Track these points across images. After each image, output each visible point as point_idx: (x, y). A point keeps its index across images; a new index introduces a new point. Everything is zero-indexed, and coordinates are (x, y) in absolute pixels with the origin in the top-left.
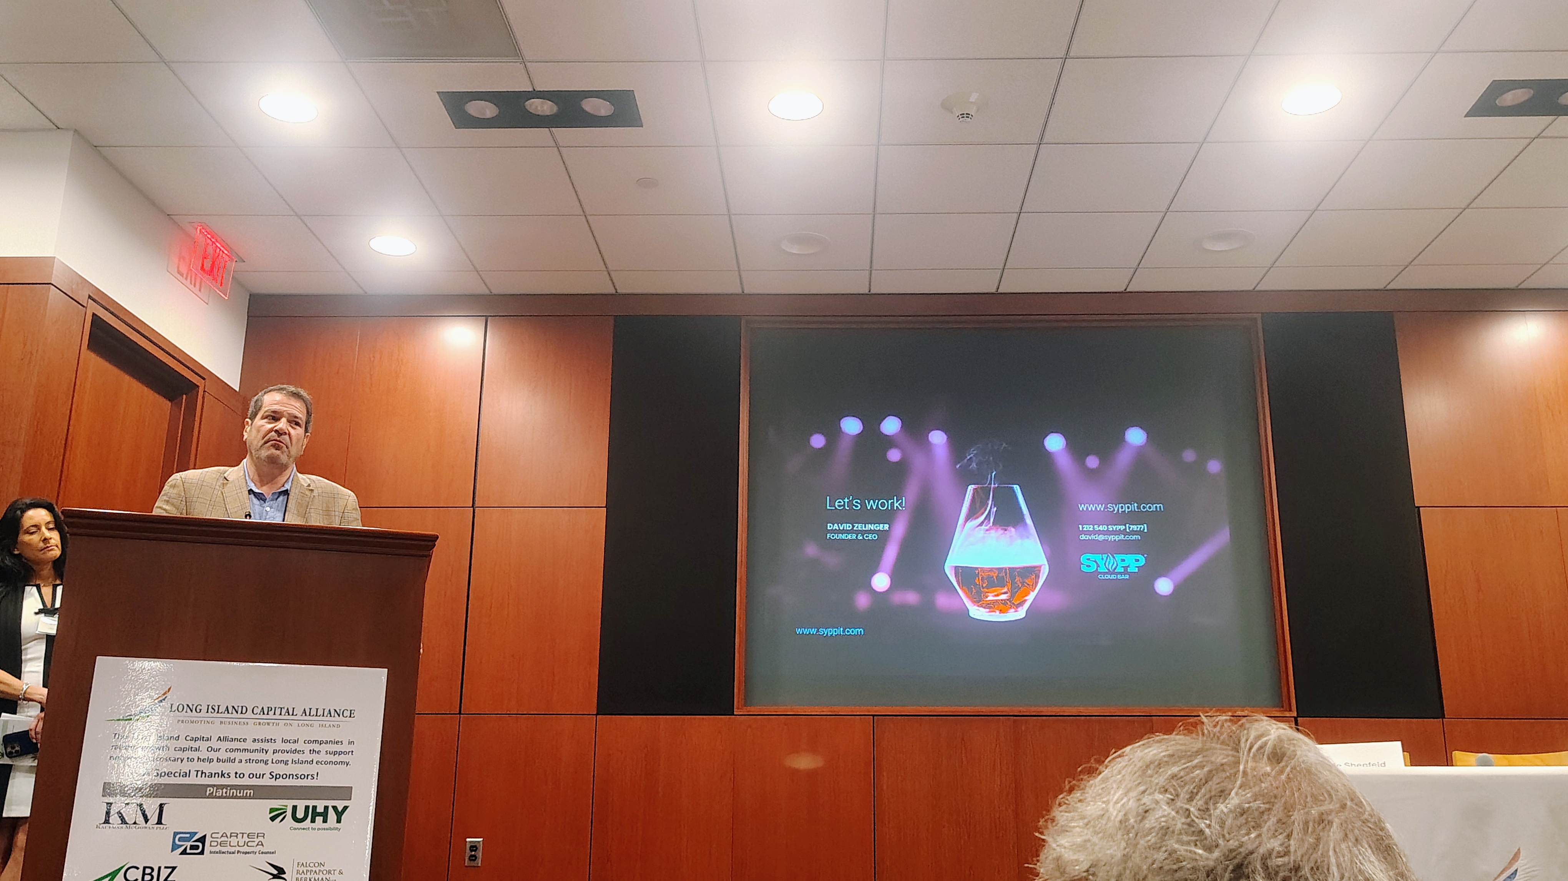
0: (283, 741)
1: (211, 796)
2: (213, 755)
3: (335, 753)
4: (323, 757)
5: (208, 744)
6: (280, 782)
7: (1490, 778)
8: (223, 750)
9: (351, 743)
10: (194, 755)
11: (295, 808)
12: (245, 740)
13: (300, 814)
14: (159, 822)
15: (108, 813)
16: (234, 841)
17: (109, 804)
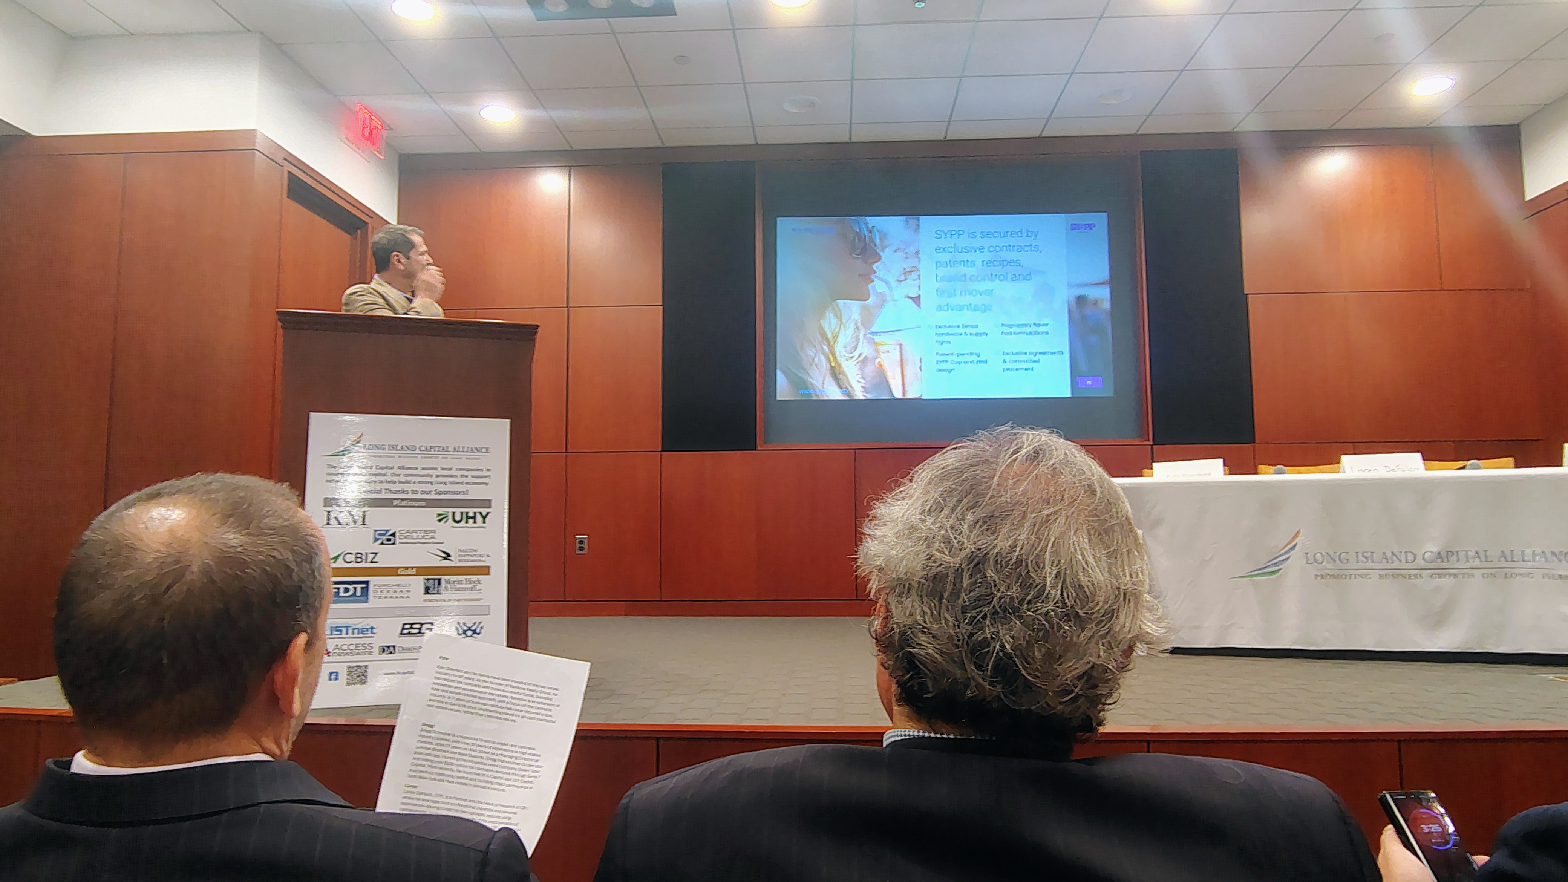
0: (443, 469)
1: (396, 506)
2: (396, 479)
3: (478, 477)
4: (470, 479)
5: (392, 471)
6: (442, 497)
7: (1283, 482)
8: (401, 476)
9: (488, 470)
10: (384, 478)
11: (454, 513)
12: (416, 469)
13: (458, 518)
14: (364, 523)
15: (329, 519)
16: (415, 535)
17: (329, 512)
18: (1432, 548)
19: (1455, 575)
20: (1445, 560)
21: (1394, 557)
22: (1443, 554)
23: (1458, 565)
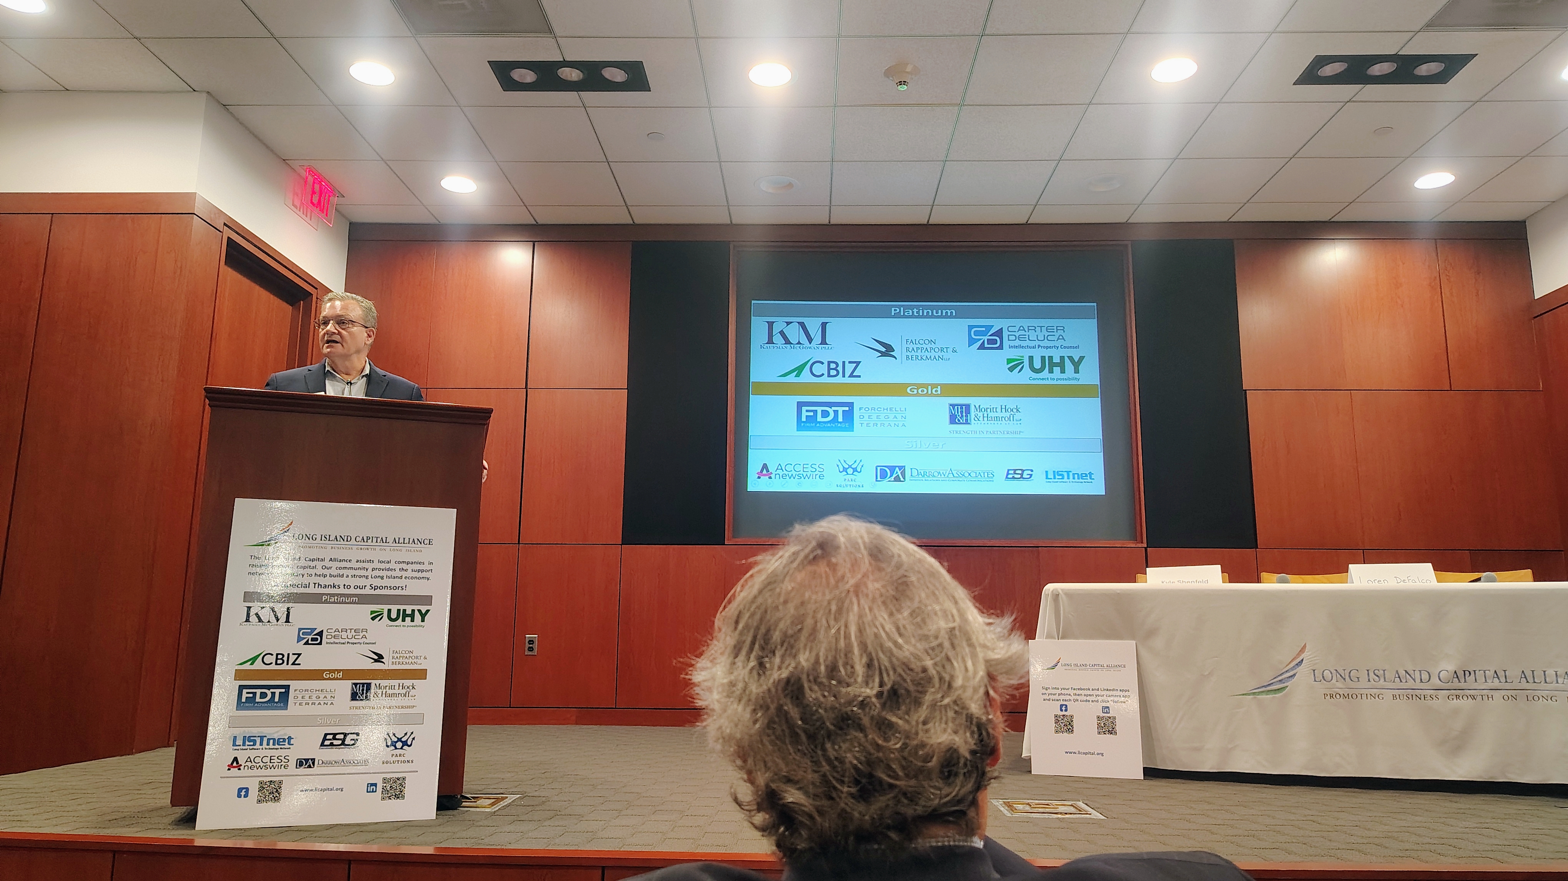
0: (380, 562)
1: (326, 602)
2: (326, 572)
3: (419, 571)
4: (409, 574)
5: (323, 563)
6: (378, 592)
7: (1286, 592)
8: (334, 568)
9: (430, 563)
10: (313, 572)
11: (389, 611)
12: (350, 561)
13: (394, 616)
14: (287, 621)
15: (248, 615)
17: (249, 608)
18: (1448, 666)
19: (1474, 698)
20: (1462, 680)
21: (1407, 675)
22: (1460, 674)
23: (1475, 686)
